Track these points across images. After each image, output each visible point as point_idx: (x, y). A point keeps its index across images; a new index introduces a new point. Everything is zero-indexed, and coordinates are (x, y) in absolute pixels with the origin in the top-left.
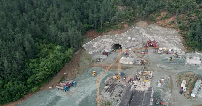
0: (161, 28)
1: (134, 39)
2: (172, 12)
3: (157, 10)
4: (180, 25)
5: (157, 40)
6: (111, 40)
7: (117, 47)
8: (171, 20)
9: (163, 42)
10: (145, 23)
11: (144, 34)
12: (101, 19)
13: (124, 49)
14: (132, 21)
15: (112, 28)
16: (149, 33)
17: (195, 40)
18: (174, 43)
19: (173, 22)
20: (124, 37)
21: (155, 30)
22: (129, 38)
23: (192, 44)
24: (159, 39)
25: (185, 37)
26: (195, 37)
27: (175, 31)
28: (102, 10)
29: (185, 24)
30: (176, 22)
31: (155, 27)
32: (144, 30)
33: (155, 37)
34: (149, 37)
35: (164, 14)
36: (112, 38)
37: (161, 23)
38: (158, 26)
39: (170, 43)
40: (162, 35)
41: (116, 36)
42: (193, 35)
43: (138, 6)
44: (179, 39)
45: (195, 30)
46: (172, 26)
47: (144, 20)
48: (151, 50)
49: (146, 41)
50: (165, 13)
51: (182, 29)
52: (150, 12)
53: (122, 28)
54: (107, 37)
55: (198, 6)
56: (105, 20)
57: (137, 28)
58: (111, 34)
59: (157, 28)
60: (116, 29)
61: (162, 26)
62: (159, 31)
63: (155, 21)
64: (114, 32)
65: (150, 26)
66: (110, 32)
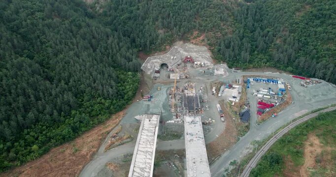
0: (194, 46)
1: (175, 58)
2: (202, 30)
3: (189, 30)
4: (209, 42)
6: (159, 61)
7: (163, 65)
8: (201, 38)
9: (197, 57)
10: (181, 42)
11: (181, 52)
12: (148, 43)
13: (170, 67)
14: (172, 43)
15: (157, 50)
16: (186, 51)
17: (221, 54)
18: (205, 58)
19: (203, 40)
20: (168, 57)
21: (190, 48)
22: (172, 57)
23: (218, 57)
24: (194, 55)
25: (212, 51)
26: (220, 52)
27: (205, 48)
28: (147, 35)
29: (213, 40)
30: (206, 40)
31: (189, 46)
32: (181, 49)
33: (190, 53)
34: (186, 54)
35: (195, 33)
36: (159, 59)
37: (194, 41)
38: (192, 44)
39: (202, 58)
40: (196, 52)
41: (162, 57)
42: (219, 50)
44: (208, 54)
45: (220, 46)
46: (203, 44)
47: (180, 40)
48: (189, 65)
49: (184, 57)
50: (197, 32)
51: (211, 46)
52: (185, 33)
53: (165, 49)
54: (155, 58)
55: (222, 24)
56: (151, 43)
57: (176, 47)
59: (191, 46)
60: (160, 51)
61: (195, 44)
62: (193, 48)
63: (189, 40)
64: (160, 53)
65: (186, 44)
66: (156, 54)
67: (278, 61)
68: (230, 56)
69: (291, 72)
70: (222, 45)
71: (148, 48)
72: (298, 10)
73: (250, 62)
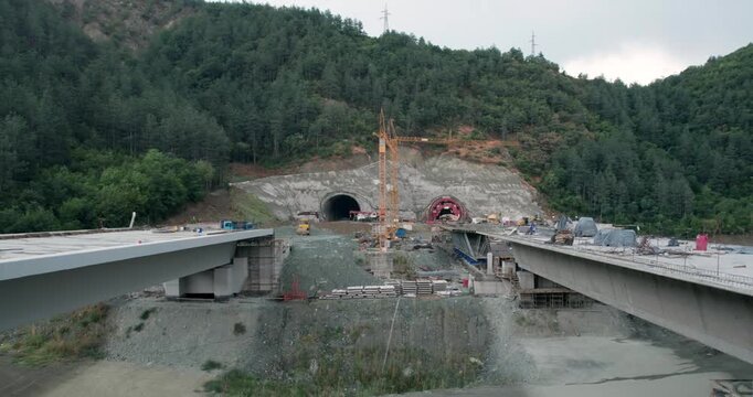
0: (464, 165)
1: (389, 187)
2: (488, 127)
3: (443, 117)
4: (519, 160)
5: (461, 199)
6: (318, 185)
7: (342, 208)
8: (490, 145)
9: (481, 203)
10: (413, 152)
11: (414, 181)
13: (367, 208)
15: (314, 154)
16: (430, 179)
17: (573, 193)
18: (513, 203)
19: (497, 152)
20: (361, 178)
21: (449, 170)
22: (377, 182)
23: (565, 205)
24: (464, 193)
25: (541, 188)
26: (570, 185)
27: (507, 174)
29: (537, 156)
30: (506, 152)
31: (446, 164)
32: (412, 170)
33: (451, 188)
34: (435, 191)
35: (465, 130)
36: (320, 179)
37: (463, 151)
38: (455, 160)
39: (502, 202)
40: (473, 181)
41: (333, 173)
42: (564, 183)
44: (524, 193)
45: (566, 167)
46: (497, 159)
47: (407, 143)
49: (425, 203)
50: (469, 130)
51: (529, 171)
53: (347, 154)
54: (303, 178)
58: (313, 170)
59: (453, 164)
60: (328, 157)
61: (467, 158)
62: (461, 171)
63: (444, 148)
64: (323, 163)
65: (432, 161)
66: (309, 165)
70: (575, 161)
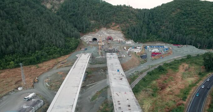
0: (113, 31)
1: (101, 36)
2: (117, 22)
3: (110, 22)
4: (122, 29)
5: (112, 37)
6: (91, 37)
7: (95, 39)
8: (117, 26)
9: (115, 37)
10: (105, 29)
11: (105, 34)
12: (85, 27)
13: (98, 40)
14: (99, 28)
15: (90, 31)
16: (108, 33)
18: (120, 37)
19: (118, 28)
20: (97, 35)
21: (110, 32)
22: (99, 35)
23: (128, 37)
24: (112, 35)
25: (124, 34)
27: (119, 32)
28: (84, 23)
29: (124, 28)
30: (120, 28)
32: (105, 32)
33: (111, 35)
34: (108, 35)
35: (113, 24)
36: (92, 36)
37: (113, 28)
39: (118, 37)
40: (114, 34)
41: (93, 34)
42: (128, 33)
43: (101, 20)
44: (122, 35)
45: (129, 31)
46: (118, 29)
47: (104, 27)
48: (110, 41)
49: (107, 37)
50: (114, 24)
51: (123, 31)
52: (107, 23)
53: (95, 31)
54: (89, 35)
55: (129, 20)
56: (86, 27)
57: (102, 31)
58: (90, 34)
59: (111, 30)
60: (92, 31)
62: (112, 32)
63: (110, 28)
64: (92, 33)
65: (108, 30)
66: (90, 33)
67: (164, 38)
68: (135, 36)
69: (172, 43)
70: (130, 30)
71: (85, 30)
72: (173, 11)
73: (147, 39)
